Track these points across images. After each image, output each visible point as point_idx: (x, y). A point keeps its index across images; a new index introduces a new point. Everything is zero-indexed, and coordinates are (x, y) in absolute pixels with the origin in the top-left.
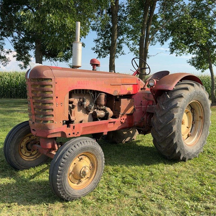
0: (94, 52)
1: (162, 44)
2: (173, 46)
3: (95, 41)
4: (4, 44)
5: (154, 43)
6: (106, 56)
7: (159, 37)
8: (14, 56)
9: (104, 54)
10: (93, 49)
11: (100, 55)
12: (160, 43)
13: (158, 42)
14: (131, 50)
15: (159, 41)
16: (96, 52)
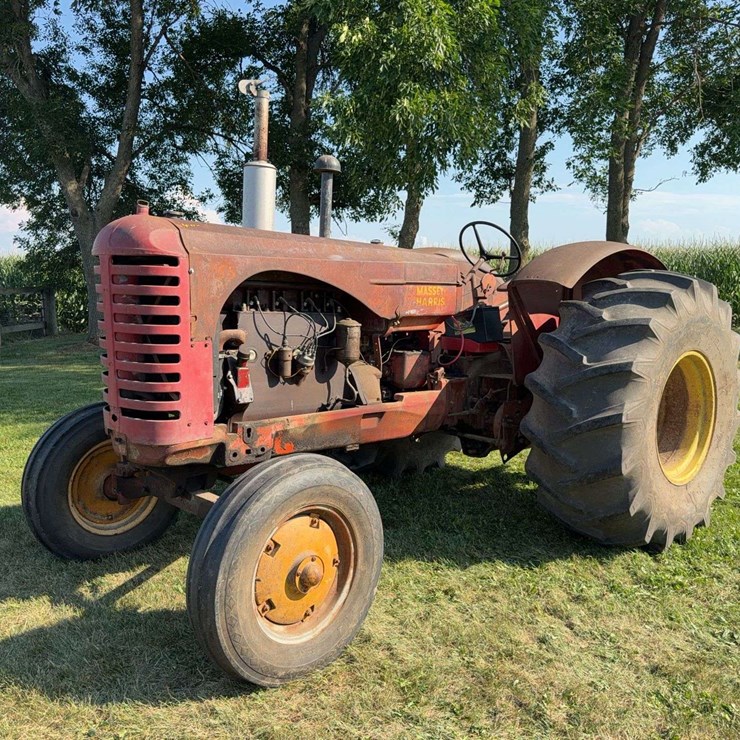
0: (462, 189)
1: (672, 150)
2: (707, 157)
4: (188, 173)
5: (646, 151)
6: (498, 198)
7: (663, 131)
8: (221, 210)
9: (491, 193)
11: (480, 196)
12: (665, 150)
13: (657, 146)
14: (576, 176)
15: (662, 142)
16: (468, 186)
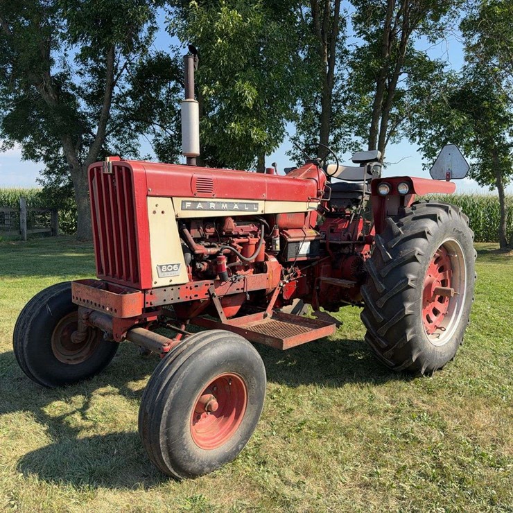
0: (291, 159)
3: (292, 139)
5: (398, 140)
7: (408, 129)
10: (289, 153)
15: (407, 135)
16: (293, 158)
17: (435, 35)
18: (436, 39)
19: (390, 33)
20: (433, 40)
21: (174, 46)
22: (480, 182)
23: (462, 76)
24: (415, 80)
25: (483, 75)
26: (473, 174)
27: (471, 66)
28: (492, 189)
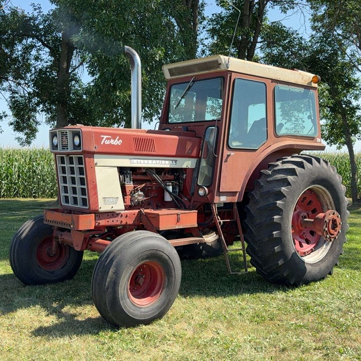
17: (286, 6)
18: (287, 9)
19: (250, 3)
20: (284, 11)
21: (36, 4)
22: (328, 141)
23: (310, 44)
24: (268, 46)
25: (330, 44)
26: (322, 135)
27: (318, 35)
28: (339, 148)
